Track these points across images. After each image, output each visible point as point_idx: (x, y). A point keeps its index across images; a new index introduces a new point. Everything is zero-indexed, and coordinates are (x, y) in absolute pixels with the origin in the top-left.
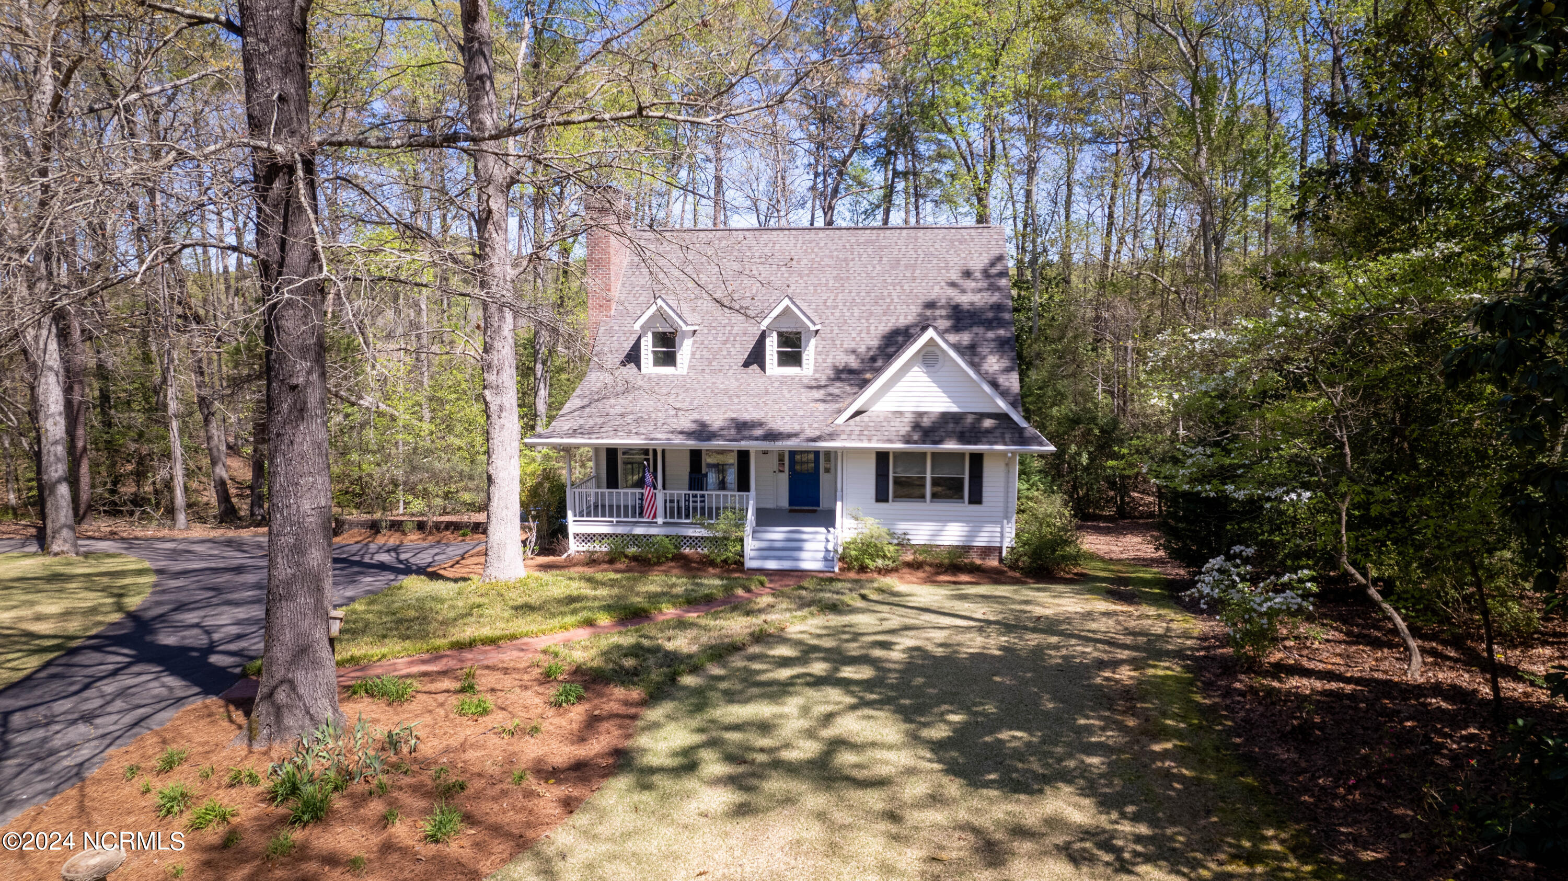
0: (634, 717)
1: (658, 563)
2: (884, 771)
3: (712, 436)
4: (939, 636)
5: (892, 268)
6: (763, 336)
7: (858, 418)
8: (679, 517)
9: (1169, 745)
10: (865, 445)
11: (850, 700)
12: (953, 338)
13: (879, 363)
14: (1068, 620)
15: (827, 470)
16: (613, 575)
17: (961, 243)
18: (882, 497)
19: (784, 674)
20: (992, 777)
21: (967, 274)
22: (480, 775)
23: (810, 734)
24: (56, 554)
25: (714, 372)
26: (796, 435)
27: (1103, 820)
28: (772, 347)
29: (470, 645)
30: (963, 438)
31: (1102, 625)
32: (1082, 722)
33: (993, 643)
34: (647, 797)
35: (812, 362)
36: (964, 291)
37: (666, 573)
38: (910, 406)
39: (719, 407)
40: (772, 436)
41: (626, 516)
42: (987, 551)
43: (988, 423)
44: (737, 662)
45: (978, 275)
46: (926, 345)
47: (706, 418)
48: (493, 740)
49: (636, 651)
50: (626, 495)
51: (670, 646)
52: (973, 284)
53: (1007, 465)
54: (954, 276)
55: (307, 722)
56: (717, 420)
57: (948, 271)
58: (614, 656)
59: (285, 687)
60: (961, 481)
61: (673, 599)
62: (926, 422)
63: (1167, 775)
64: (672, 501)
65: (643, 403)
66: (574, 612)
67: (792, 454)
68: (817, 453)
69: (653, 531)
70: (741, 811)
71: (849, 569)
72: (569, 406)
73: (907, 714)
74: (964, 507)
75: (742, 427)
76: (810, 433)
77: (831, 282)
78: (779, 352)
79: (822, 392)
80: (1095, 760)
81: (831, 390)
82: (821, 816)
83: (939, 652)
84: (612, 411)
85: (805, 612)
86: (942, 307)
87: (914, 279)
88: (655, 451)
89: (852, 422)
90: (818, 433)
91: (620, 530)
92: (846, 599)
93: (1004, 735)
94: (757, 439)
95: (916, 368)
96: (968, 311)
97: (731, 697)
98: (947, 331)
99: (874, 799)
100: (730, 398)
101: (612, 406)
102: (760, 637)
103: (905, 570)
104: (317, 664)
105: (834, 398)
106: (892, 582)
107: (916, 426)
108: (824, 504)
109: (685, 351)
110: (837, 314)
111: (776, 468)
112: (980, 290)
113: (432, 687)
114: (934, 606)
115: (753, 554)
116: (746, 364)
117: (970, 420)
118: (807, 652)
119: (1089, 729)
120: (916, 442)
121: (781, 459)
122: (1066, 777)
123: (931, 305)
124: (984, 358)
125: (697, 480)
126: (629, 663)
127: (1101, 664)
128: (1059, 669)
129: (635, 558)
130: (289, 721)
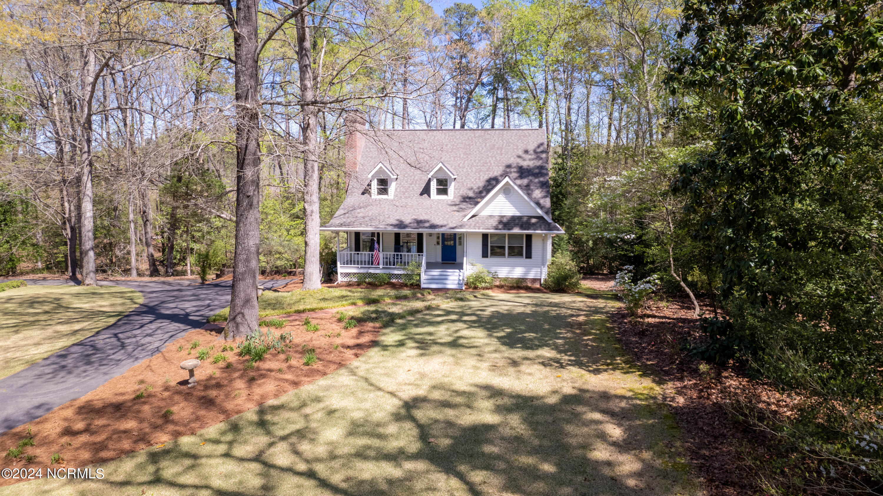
0: (378, 332)
1: (381, 285)
2: (477, 344)
3: (405, 226)
4: (506, 308)
5: (492, 149)
6: (430, 180)
7: (474, 218)
8: (390, 265)
9: (591, 337)
10: (477, 230)
11: (466, 326)
12: (519, 182)
13: (483, 194)
14: (564, 303)
15: (460, 244)
16: (360, 290)
17: (524, 137)
18: (485, 255)
19: (439, 319)
20: (519, 346)
21: (526, 152)
22: (320, 348)
23: (450, 335)
24: (88, 285)
25: (406, 198)
26: (445, 226)
27: (558, 356)
28: (434, 185)
29: (304, 311)
30: (522, 227)
31: (577, 305)
32: (558, 331)
33: (528, 310)
34: (386, 352)
35: (453, 193)
36: (524, 160)
37: (385, 289)
38: (497, 213)
39: (409, 214)
40: (433, 226)
41: (365, 264)
42: (534, 280)
43: (534, 220)
44: (419, 316)
45: (532, 152)
46: (505, 185)
47: (403, 219)
48: (322, 339)
49: (376, 312)
50: (365, 254)
51: (391, 311)
52: (530, 157)
53: (543, 240)
54: (521, 153)
55: (249, 330)
56: (407, 219)
57: (518, 150)
58: (367, 313)
59: (240, 315)
60: (522, 247)
61: (390, 297)
62: (505, 220)
63: (587, 345)
64: (387, 258)
65: (372, 211)
66: (346, 300)
67: (443, 235)
68: (455, 235)
69: (377, 271)
70: (422, 355)
71: (470, 288)
72: (338, 213)
73: (488, 329)
74: (523, 260)
75: (419, 222)
76: (451, 225)
77: (462, 155)
78: (437, 189)
79: (457, 207)
80: (560, 341)
81: (461, 206)
82: (453, 356)
83: (505, 312)
84: (359, 215)
85: (449, 300)
86: (515, 167)
87: (502, 154)
88: (378, 234)
89: (471, 220)
90: (455, 225)
91: (362, 271)
92: (468, 296)
93: (527, 335)
94: (427, 228)
95: (500, 195)
96: (527, 169)
97: (416, 326)
98: (516, 179)
99: (473, 351)
100: (414, 210)
101: (359, 213)
102: (429, 308)
103: (496, 289)
104: (253, 307)
105: (463, 210)
106: (490, 292)
107: (500, 222)
108: (458, 260)
109: (392, 188)
110: (465, 171)
111: (435, 243)
112: (533, 159)
113: (292, 324)
114: (506, 299)
115: (425, 281)
116: (421, 194)
117: (525, 219)
118: (448, 313)
119: (561, 333)
120: (500, 229)
121: (438, 238)
122: (548, 345)
123: (509, 166)
124: (532, 191)
125: (398, 247)
126: (374, 315)
127: (572, 316)
128: (554, 317)
129: (369, 283)
130: (242, 329)
